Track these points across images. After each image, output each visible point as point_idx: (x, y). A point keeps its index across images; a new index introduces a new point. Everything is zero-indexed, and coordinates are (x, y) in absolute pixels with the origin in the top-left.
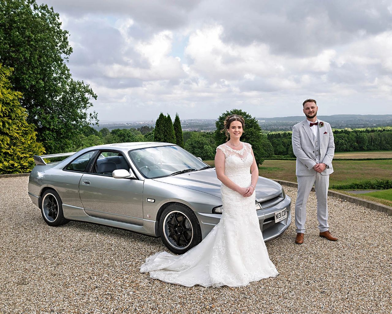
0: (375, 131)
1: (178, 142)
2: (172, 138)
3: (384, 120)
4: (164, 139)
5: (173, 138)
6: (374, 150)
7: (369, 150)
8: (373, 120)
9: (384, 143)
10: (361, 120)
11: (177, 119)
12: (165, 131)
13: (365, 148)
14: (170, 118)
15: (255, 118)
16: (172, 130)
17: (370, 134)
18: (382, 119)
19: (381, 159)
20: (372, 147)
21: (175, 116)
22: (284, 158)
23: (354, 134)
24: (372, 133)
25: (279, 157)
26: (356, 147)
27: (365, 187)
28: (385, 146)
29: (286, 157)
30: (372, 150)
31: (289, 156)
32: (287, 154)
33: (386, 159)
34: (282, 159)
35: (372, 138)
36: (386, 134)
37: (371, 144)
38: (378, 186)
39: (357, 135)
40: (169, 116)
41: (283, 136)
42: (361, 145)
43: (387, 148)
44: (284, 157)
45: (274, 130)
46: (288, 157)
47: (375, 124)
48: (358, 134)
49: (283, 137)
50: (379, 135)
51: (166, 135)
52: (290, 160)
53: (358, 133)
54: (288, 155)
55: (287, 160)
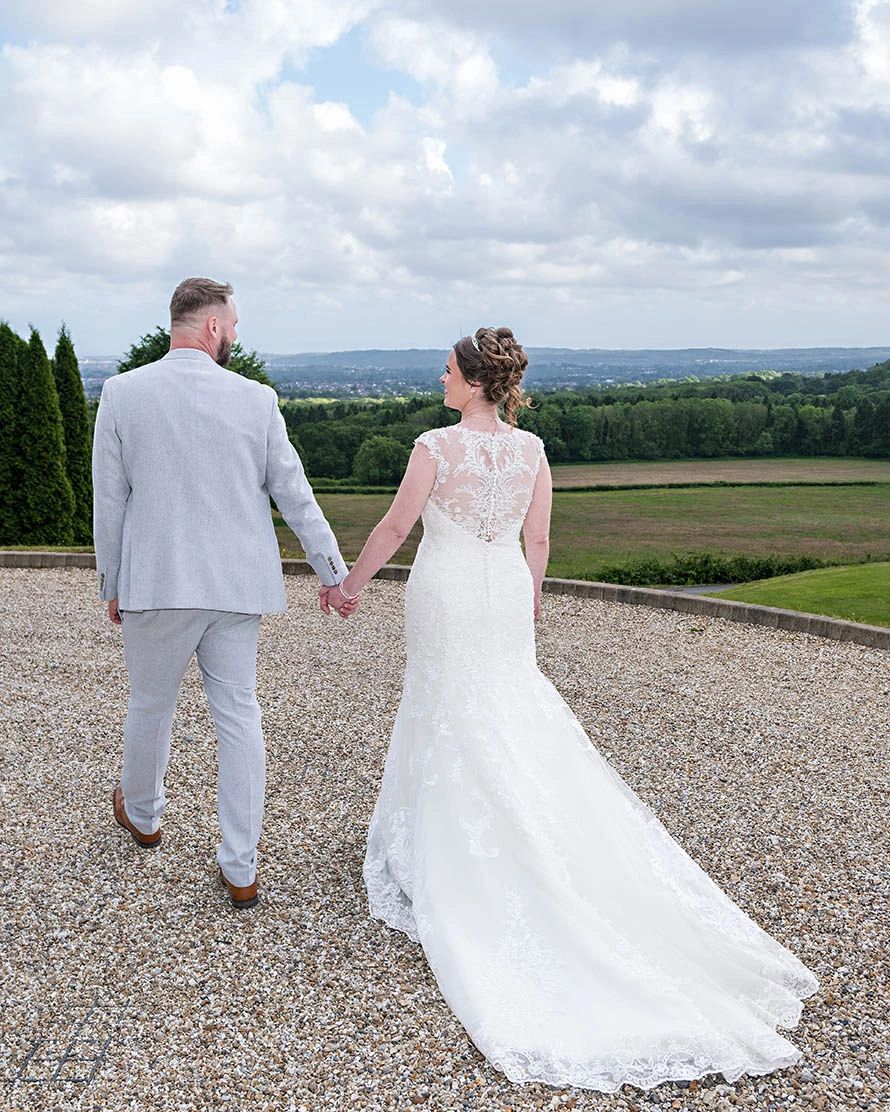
0: (614, 401)
1: (71, 436)
2: (50, 419)
3: (635, 367)
4: (19, 425)
5: (55, 421)
6: (613, 459)
7: (598, 459)
8: (604, 366)
9: (641, 437)
10: (570, 366)
11: (65, 348)
12: (20, 393)
13: (588, 454)
14: (40, 343)
15: (254, 353)
16: (49, 389)
17: (600, 408)
18: (630, 364)
19: (636, 487)
20: (607, 452)
21: (58, 337)
22: (344, 488)
23: (554, 408)
24: (607, 407)
25: (327, 484)
26: (561, 449)
27: (643, 580)
28: (644, 446)
29: (347, 484)
30: (606, 460)
31: (356, 479)
32: (350, 473)
33: (650, 487)
34: (335, 492)
35: (607, 422)
36: (647, 411)
37: (604, 439)
38: (680, 575)
39: (564, 413)
40: (35, 338)
41: (335, 413)
42: (574, 444)
43: (650, 453)
44: (342, 485)
45: (303, 395)
46: (356, 484)
47: (611, 379)
48: (567, 410)
49: (333, 420)
50: (626, 411)
51: (25, 410)
52: (364, 493)
53: (565, 406)
54: (351, 479)
55: (353, 492)
